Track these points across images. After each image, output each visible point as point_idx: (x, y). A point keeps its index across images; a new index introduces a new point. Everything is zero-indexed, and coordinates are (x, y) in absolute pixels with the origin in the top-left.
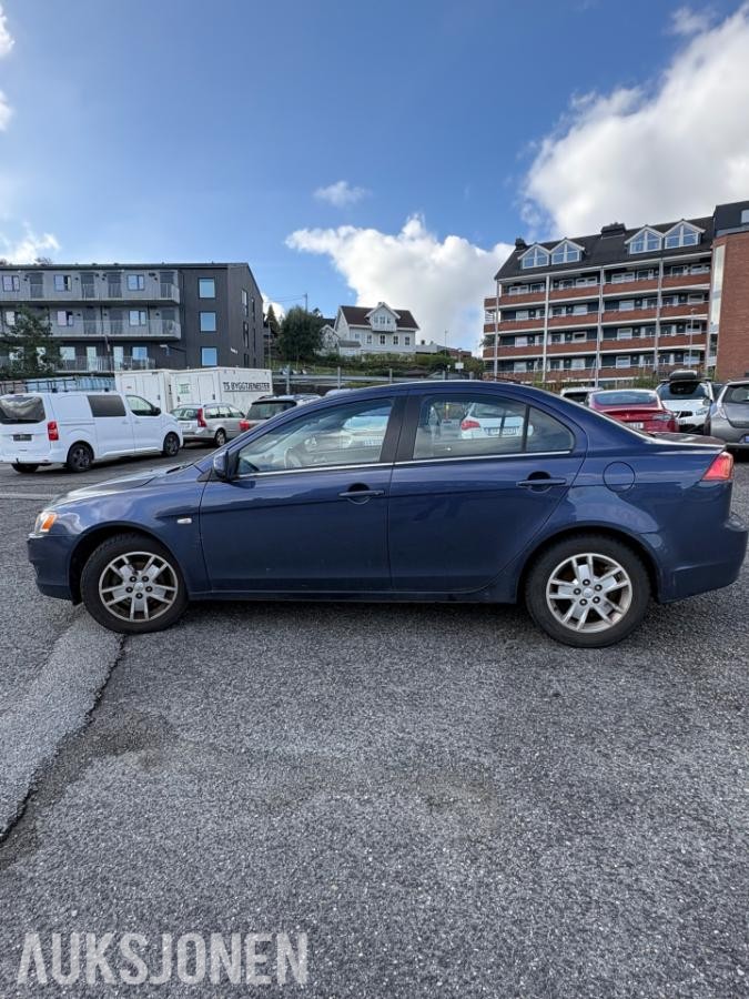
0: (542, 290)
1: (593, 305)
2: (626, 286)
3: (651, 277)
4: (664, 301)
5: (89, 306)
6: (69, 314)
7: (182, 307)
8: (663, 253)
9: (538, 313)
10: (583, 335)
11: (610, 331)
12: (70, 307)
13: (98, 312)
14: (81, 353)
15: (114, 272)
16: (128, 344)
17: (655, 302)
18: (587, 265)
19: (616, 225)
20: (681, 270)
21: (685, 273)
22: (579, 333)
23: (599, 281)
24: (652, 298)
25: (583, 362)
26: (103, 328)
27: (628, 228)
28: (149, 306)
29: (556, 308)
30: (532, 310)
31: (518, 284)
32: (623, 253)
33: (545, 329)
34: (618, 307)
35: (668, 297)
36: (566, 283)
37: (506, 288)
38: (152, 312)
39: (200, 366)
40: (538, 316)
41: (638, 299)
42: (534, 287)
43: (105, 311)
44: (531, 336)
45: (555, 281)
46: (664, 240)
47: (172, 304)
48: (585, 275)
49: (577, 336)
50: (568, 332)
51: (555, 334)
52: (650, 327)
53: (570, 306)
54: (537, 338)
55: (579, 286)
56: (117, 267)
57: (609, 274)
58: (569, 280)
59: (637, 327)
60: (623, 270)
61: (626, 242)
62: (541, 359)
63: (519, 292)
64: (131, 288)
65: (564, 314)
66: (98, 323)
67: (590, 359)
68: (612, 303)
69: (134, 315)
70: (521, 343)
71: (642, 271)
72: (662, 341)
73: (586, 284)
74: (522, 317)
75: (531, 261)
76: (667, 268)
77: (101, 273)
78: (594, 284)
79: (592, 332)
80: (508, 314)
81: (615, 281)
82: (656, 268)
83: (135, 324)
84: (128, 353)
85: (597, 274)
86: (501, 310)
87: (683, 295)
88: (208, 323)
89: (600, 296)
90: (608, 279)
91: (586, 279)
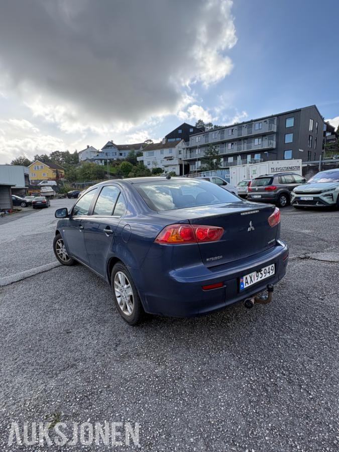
5: (239, 140)
6: (232, 144)
7: (277, 133)
12: (232, 141)
13: (242, 142)
14: (235, 159)
15: (250, 124)
16: (253, 153)
26: (244, 148)
28: (262, 136)
38: (264, 138)
39: (284, 159)
43: (246, 141)
47: (273, 133)
56: (252, 121)
64: (257, 129)
66: (242, 146)
69: (256, 140)
77: (245, 125)
83: (257, 144)
84: (253, 157)
88: (289, 139)
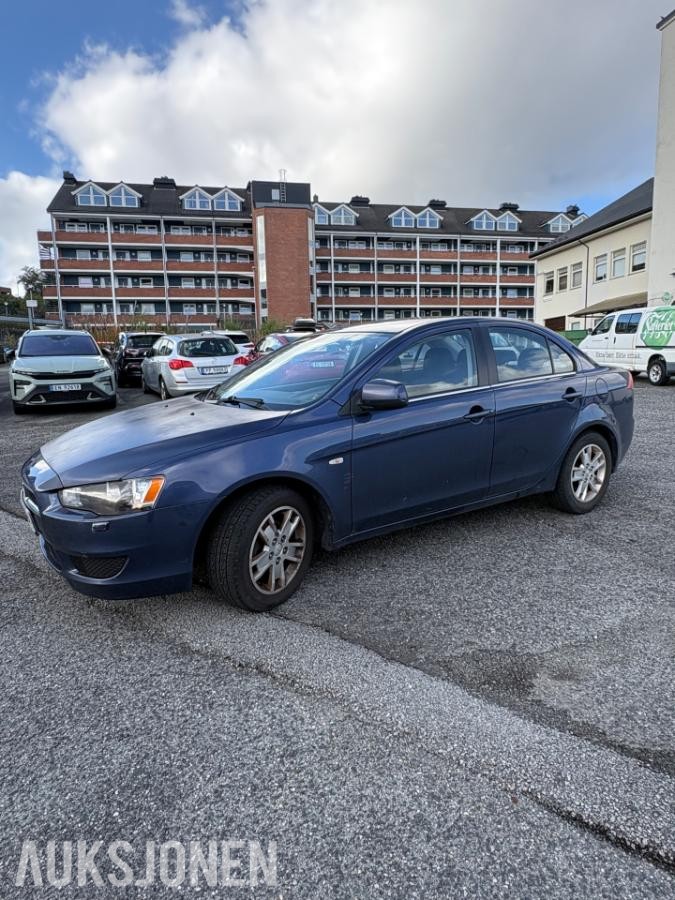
0: (102, 230)
1: (156, 252)
2: (184, 239)
3: (205, 233)
4: (219, 256)
8: (213, 214)
9: (100, 254)
10: (150, 281)
11: (175, 279)
17: (211, 257)
18: (147, 213)
19: (166, 179)
20: (229, 231)
21: (233, 234)
22: (146, 279)
23: (159, 230)
24: (209, 253)
25: (152, 307)
27: (178, 184)
29: (119, 251)
30: (94, 250)
31: (74, 220)
32: (178, 207)
33: (111, 271)
34: (179, 258)
35: (222, 253)
36: (127, 228)
37: (61, 223)
40: (101, 257)
41: (196, 252)
42: (93, 227)
44: (96, 277)
45: (116, 223)
46: (212, 202)
48: (145, 222)
49: (144, 281)
50: (134, 277)
51: (122, 278)
52: (210, 278)
53: (134, 251)
54: (103, 280)
55: (140, 232)
57: (168, 224)
58: (130, 225)
59: (198, 278)
60: (180, 223)
61: (181, 197)
62: (111, 301)
63: (76, 229)
65: (128, 258)
67: (159, 305)
68: (174, 253)
70: (85, 283)
71: (197, 227)
72: (222, 293)
73: (147, 231)
74: (83, 256)
75: (86, 198)
76: (219, 227)
78: (155, 232)
79: (159, 279)
80: (65, 251)
81: (174, 232)
82: (209, 226)
85: (157, 223)
86: (58, 245)
87: (233, 253)
89: (163, 245)
90: (168, 229)
91: (147, 226)
